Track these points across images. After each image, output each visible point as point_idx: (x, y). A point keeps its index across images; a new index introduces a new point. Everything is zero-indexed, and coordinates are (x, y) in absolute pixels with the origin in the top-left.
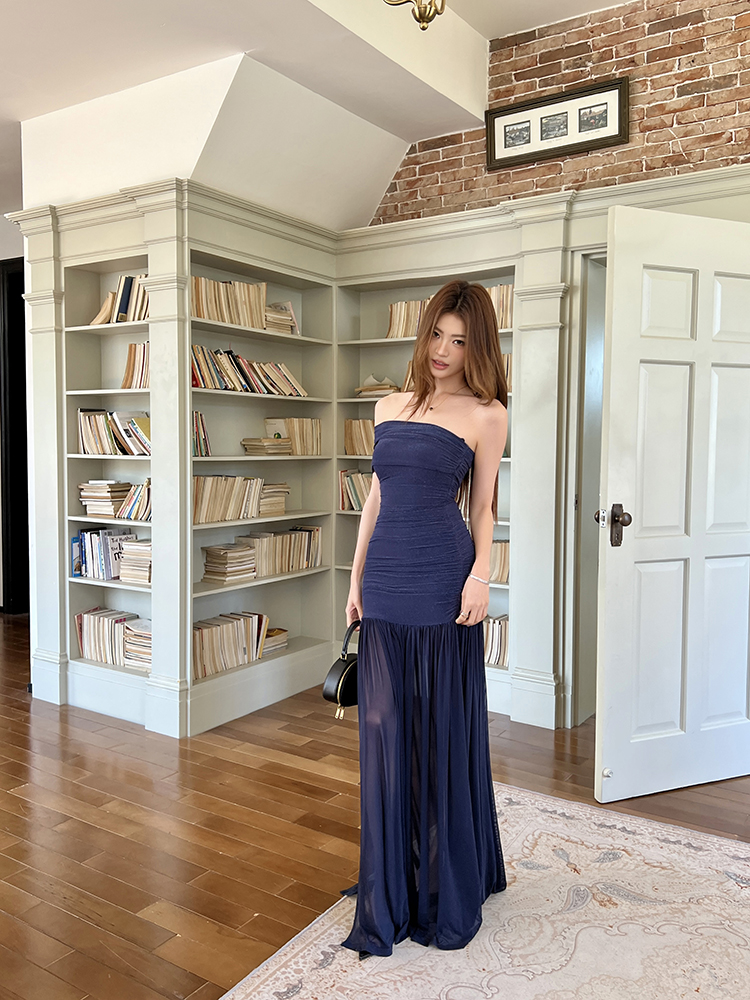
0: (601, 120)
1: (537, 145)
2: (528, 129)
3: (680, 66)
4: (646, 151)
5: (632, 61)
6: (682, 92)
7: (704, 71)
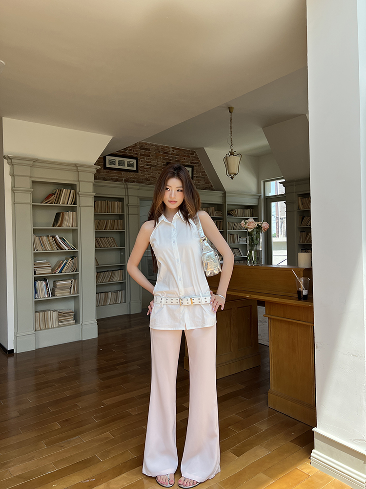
0: (132, 165)
1: (117, 166)
2: (115, 162)
3: (146, 159)
4: (141, 176)
5: (136, 154)
6: (147, 165)
7: (150, 162)
